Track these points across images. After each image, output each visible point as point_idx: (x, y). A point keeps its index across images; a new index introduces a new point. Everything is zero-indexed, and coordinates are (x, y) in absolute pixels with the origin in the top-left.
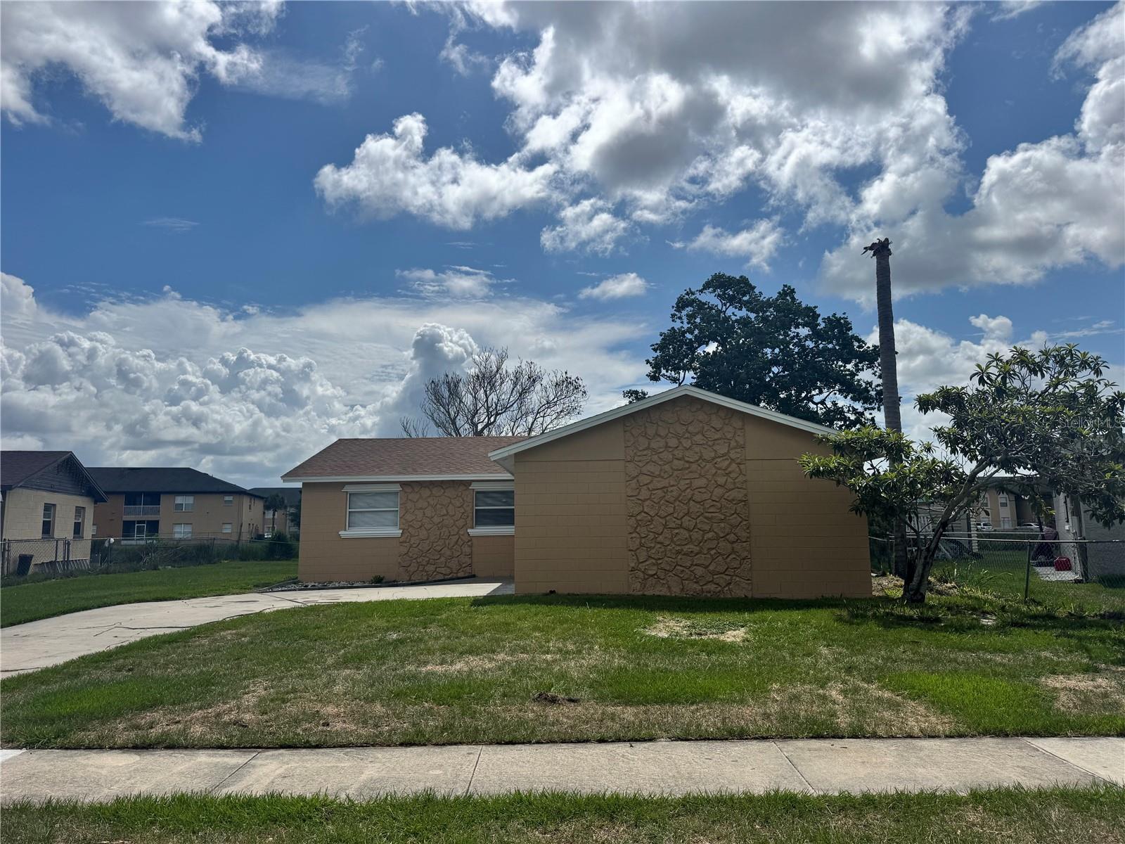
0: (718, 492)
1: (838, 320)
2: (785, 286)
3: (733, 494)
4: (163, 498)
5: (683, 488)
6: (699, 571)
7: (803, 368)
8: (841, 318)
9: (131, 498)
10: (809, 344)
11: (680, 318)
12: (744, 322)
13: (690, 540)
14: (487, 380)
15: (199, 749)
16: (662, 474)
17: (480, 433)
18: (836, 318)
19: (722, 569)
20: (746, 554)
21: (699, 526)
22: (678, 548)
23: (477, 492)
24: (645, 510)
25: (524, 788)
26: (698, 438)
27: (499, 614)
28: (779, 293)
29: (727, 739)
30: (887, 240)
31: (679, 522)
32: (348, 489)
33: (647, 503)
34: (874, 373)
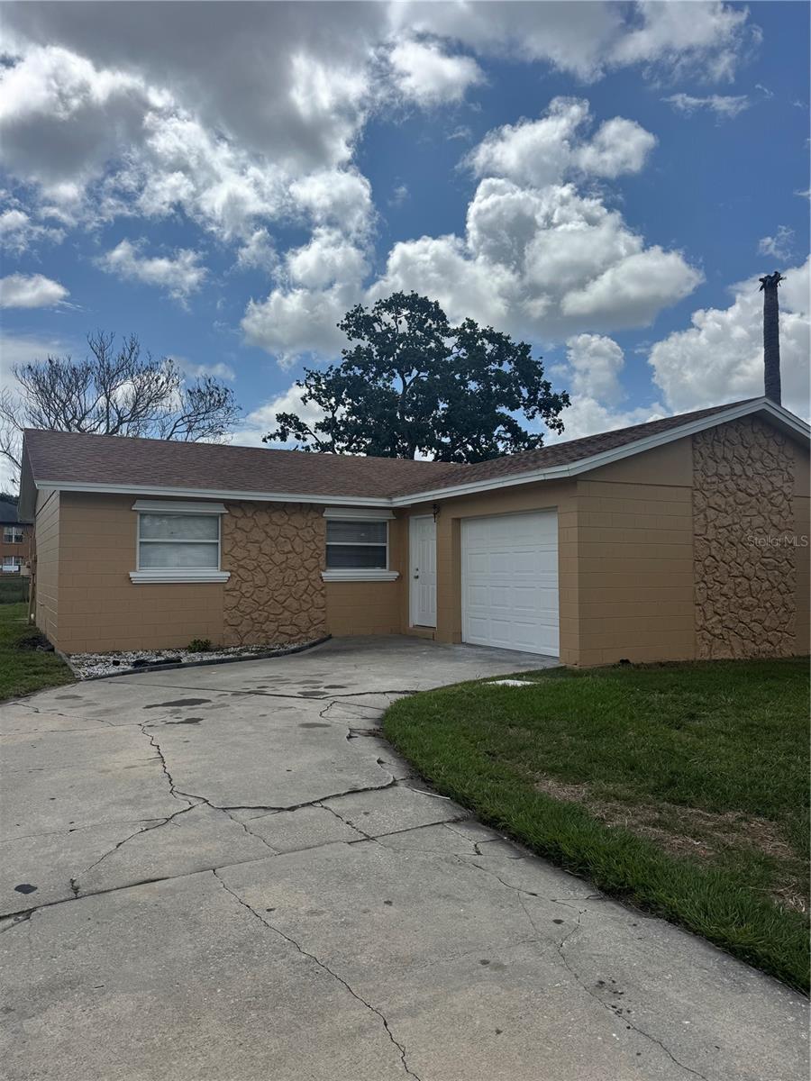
5: (745, 528)
6: (757, 628)
13: (750, 592)
16: (727, 509)
19: (774, 625)
21: (757, 574)
22: (740, 601)
23: (331, 522)
24: (712, 553)
26: (759, 466)
31: (741, 569)
32: (140, 505)
33: (714, 544)
34: (546, 423)
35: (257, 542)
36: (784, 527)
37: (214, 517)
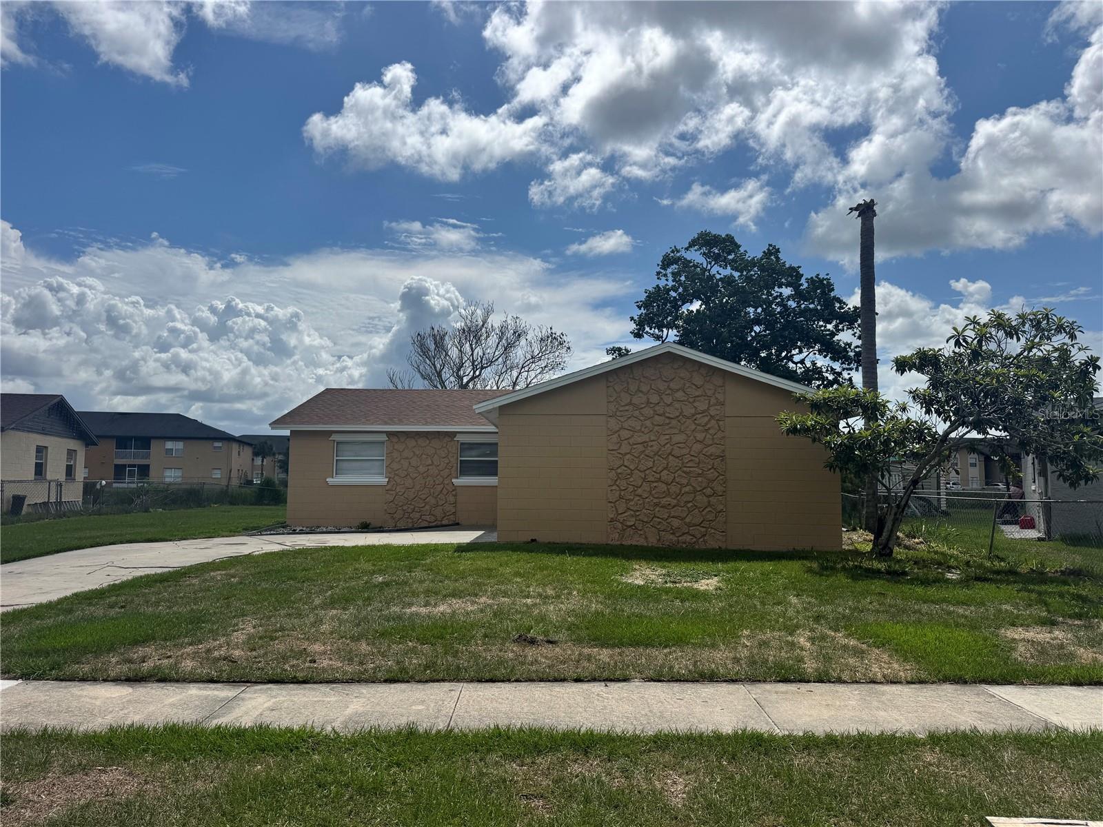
0: (698, 447)
1: (821, 281)
2: (770, 245)
3: (712, 450)
4: (154, 444)
5: (663, 444)
6: (676, 523)
7: (784, 328)
8: (824, 279)
9: (123, 443)
10: (792, 304)
11: (665, 275)
12: (728, 281)
13: (668, 493)
14: (473, 333)
15: (190, 682)
16: (643, 429)
17: (465, 386)
18: (819, 279)
19: (698, 520)
20: (721, 507)
21: (677, 480)
22: (655, 501)
23: (462, 444)
24: (626, 464)
25: (503, 723)
26: (680, 395)
27: (482, 561)
28: (764, 252)
29: (697, 681)
30: (872, 201)
31: (658, 476)
32: (335, 437)
33: (628, 457)
34: (854, 335)
35: (407, 458)
36: (710, 442)
37: (383, 443)
